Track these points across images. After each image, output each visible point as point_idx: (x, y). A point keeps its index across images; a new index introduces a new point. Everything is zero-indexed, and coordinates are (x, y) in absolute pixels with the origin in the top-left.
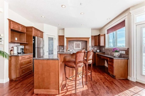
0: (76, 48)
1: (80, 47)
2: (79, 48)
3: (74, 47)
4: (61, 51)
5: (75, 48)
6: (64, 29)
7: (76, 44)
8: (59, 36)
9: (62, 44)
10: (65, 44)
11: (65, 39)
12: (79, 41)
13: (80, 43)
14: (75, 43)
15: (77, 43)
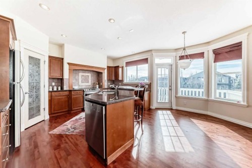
0: (82, 82)
1: (90, 81)
2: (88, 82)
3: (80, 80)
4: (57, 89)
5: (80, 83)
7: (83, 76)
8: (50, 57)
12: (87, 72)
13: (89, 75)
14: (81, 74)
15: (84, 74)
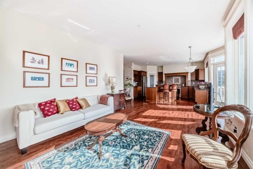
0: (175, 82)
1: (180, 81)
5: (173, 83)
6: (162, 66)
9: (161, 80)
10: (164, 80)
11: (164, 76)
12: (178, 76)
13: (180, 78)
14: (174, 78)
15: (176, 78)
